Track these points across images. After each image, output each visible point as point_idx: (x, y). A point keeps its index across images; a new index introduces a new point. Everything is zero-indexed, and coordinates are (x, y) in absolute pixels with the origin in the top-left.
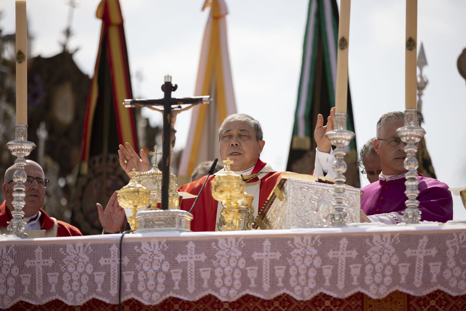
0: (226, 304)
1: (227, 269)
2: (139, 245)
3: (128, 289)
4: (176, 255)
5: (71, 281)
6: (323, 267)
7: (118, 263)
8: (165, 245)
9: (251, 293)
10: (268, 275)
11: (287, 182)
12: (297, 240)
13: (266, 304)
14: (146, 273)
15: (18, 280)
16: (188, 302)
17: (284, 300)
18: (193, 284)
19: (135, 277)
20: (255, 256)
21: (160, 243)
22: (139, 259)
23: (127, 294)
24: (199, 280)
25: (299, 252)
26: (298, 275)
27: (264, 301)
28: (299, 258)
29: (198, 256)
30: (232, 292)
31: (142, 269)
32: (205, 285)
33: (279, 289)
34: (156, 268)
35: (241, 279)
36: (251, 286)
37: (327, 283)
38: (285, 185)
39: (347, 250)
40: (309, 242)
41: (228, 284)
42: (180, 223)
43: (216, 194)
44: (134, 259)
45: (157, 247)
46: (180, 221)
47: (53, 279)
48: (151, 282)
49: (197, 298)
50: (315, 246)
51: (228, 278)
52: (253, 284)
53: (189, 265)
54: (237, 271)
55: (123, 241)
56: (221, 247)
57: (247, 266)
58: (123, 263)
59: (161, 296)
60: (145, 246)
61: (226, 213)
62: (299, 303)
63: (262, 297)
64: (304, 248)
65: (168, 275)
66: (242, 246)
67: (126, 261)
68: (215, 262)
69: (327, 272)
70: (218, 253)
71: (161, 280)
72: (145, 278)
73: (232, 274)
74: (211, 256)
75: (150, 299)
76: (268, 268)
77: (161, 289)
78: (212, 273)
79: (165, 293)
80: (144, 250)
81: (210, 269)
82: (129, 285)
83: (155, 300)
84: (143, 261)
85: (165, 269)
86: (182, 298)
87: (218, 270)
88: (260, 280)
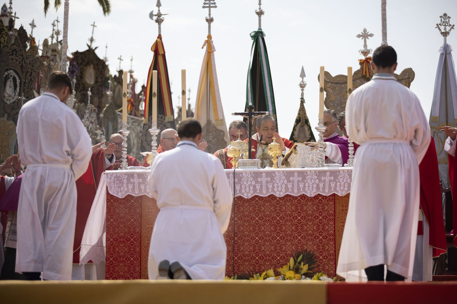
0: (278, 198)
1: (279, 184)
2: (242, 173)
3: (238, 192)
4: (258, 178)
6: (319, 183)
7: (234, 181)
8: (253, 174)
9: (289, 194)
10: (296, 186)
11: (298, 146)
12: (309, 173)
13: (294, 198)
14: (245, 185)
16: (262, 197)
17: (302, 196)
18: (265, 190)
19: (241, 187)
20: (291, 179)
21: (250, 173)
22: (242, 179)
23: (237, 194)
24: (268, 189)
25: (309, 177)
26: (309, 186)
27: (294, 197)
28: (309, 180)
29: (267, 178)
30: (281, 193)
31: (243, 184)
32: (270, 190)
33: (301, 192)
34: (249, 183)
35: (285, 188)
36: (289, 191)
37: (321, 190)
38: (297, 147)
39: (330, 176)
40: (314, 173)
41: (280, 190)
42: (258, 165)
43: (270, 151)
44: (240, 179)
45: (249, 175)
46: (258, 164)
48: (247, 189)
49: (267, 196)
50: (316, 175)
51: (280, 188)
52: (290, 190)
53: (263, 182)
54: (283, 185)
55: (235, 172)
56: (277, 175)
57: (288, 183)
58: (235, 181)
59: (252, 195)
60: (244, 174)
61: (274, 160)
62: (309, 198)
63: (294, 195)
64: (311, 176)
65: (254, 186)
66: (286, 175)
67: (236, 180)
68: (274, 181)
69: (321, 185)
70: (275, 178)
71: (252, 188)
72: (245, 187)
73: (282, 186)
74: (272, 179)
75: (247, 196)
76: (296, 184)
77: (252, 192)
78: (273, 185)
79: (253, 193)
80: (244, 176)
81: (272, 184)
82: (238, 190)
83: (249, 196)
84: (244, 180)
85: (253, 184)
86: (260, 195)
87: (275, 185)
88: (293, 188)
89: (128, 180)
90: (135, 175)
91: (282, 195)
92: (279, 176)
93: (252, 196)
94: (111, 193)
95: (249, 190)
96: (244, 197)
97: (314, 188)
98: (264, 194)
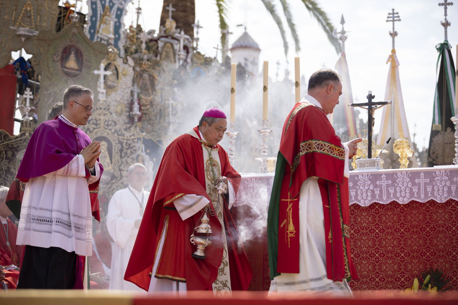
0: (402, 205)
1: (403, 188)
3: (353, 199)
4: (376, 181)
6: (451, 186)
8: (371, 176)
9: (415, 200)
10: (423, 190)
12: (438, 173)
13: (422, 205)
14: (361, 190)
16: (383, 205)
17: (431, 203)
18: (386, 195)
19: (356, 192)
20: (417, 181)
21: (368, 175)
22: (358, 183)
23: (352, 201)
24: (388, 193)
25: (439, 178)
26: (439, 190)
27: (421, 203)
28: (439, 181)
29: (388, 181)
30: (405, 199)
31: (359, 189)
32: (392, 196)
33: (429, 197)
34: (367, 188)
35: (410, 193)
36: (414, 196)
37: (453, 194)
40: (444, 173)
41: (403, 195)
45: (366, 177)
46: (378, 164)
48: (364, 195)
49: (388, 203)
50: (447, 175)
51: (403, 192)
52: (416, 195)
53: (383, 186)
54: (408, 189)
56: (399, 177)
57: (412, 186)
59: (370, 202)
60: (360, 177)
62: (439, 204)
63: (420, 201)
64: (441, 177)
65: (373, 191)
66: (410, 176)
68: (396, 184)
69: (453, 188)
70: (397, 180)
71: (369, 194)
72: (361, 193)
73: (405, 190)
74: (394, 181)
75: (364, 204)
76: (423, 187)
77: (369, 199)
78: (395, 190)
79: (371, 200)
80: (360, 179)
81: (394, 188)
82: (353, 197)
83: (367, 204)
84: (360, 184)
85: (371, 188)
86: (380, 202)
87: (398, 189)
88: (419, 193)
91: (406, 201)
92: (402, 178)
93: (370, 204)
95: (366, 196)
96: (361, 205)
97: (445, 192)
98: (385, 201)
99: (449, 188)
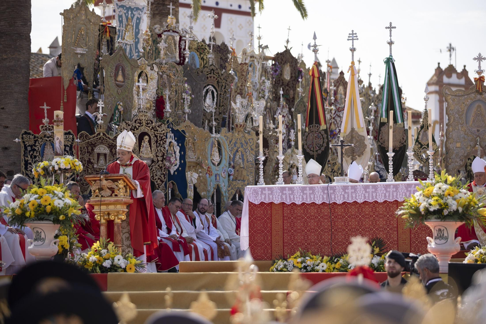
0: (359, 203)
1: (360, 194)
2: (336, 187)
3: (333, 199)
4: (346, 189)
5: (317, 197)
8: (343, 187)
9: (367, 200)
10: (371, 195)
12: (379, 186)
13: (370, 203)
14: (338, 195)
15: (303, 196)
17: (375, 202)
19: (335, 196)
20: (368, 190)
22: (336, 191)
23: (333, 201)
24: (352, 197)
25: (379, 189)
26: (379, 195)
28: (379, 191)
29: (352, 190)
30: (361, 200)
31: (336, 194)
32: (354, 198)
33: (374, 199)
34: (340, 194)
35: (364, 196)
37: (387, 198)
39: (393, 188)
41: (360, 198)
44: (334, 191)
45: (340, 188)
47: (312, 196)
48: (339, 197)
49: (352, 202)
50: (384, 188)
51: (360, 196)
52: (367, 198)
53: (349, 193)
54: (363, 194)
56: (358, 188)
57: (365, 193)
62: (379, 203)
63: (369, 201)
64: (381, 188)
65: (344, 195)
66: (364, 188)
68: (356, 192)
69: (387, 194)
70: (357, 190)
71: (342, 197)
74: (355, 190)
75: (339, 202)
76: (371, 193)
77: (342, 199)
78: (356, 195)
80: (337, 189)
85: (343, 194)
86: (348, 202)
87: (357, 194)
88: (369, 197)
89: (262, 192)
90: (266, 189)
92: (360, 189)
93: (342, 202)
94: (251, 201)
96: (337, 203)
97: (383, 197)
98: (350, 201)
99: (385, 194)
